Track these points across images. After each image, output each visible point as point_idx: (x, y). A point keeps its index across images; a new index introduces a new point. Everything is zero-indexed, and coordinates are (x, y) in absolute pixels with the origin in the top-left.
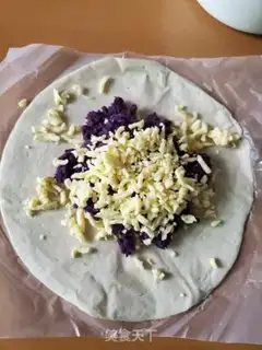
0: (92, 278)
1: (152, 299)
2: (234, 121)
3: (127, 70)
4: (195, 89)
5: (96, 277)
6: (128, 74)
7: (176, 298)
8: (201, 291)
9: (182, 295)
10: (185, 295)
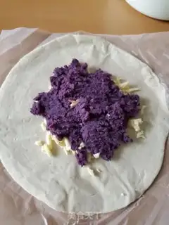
0: (57, 182)
1: (100, 198)
2: (154, 74)
3: (81, 42)
4: (127, 54)
5: (59, 181)
6: (82, 45)
7: (118, 196)
8: (136, 192)
9: (122, 194)
10: (125, 195)
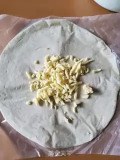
0: (44, 129)
5: (45, 128)
7: (85, 135)
8: (97, 131)
9: (88, 133)
10: (90, 133)
